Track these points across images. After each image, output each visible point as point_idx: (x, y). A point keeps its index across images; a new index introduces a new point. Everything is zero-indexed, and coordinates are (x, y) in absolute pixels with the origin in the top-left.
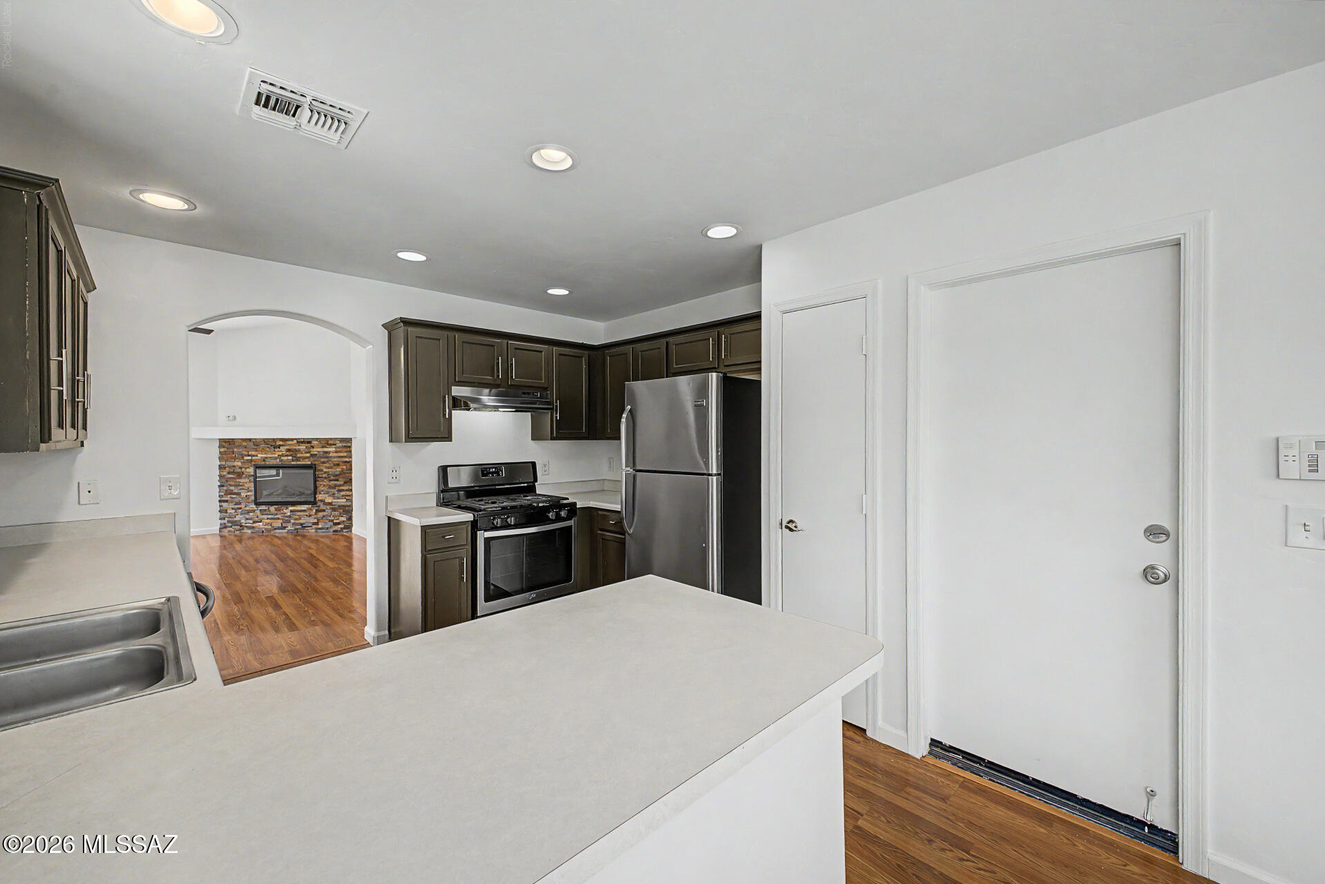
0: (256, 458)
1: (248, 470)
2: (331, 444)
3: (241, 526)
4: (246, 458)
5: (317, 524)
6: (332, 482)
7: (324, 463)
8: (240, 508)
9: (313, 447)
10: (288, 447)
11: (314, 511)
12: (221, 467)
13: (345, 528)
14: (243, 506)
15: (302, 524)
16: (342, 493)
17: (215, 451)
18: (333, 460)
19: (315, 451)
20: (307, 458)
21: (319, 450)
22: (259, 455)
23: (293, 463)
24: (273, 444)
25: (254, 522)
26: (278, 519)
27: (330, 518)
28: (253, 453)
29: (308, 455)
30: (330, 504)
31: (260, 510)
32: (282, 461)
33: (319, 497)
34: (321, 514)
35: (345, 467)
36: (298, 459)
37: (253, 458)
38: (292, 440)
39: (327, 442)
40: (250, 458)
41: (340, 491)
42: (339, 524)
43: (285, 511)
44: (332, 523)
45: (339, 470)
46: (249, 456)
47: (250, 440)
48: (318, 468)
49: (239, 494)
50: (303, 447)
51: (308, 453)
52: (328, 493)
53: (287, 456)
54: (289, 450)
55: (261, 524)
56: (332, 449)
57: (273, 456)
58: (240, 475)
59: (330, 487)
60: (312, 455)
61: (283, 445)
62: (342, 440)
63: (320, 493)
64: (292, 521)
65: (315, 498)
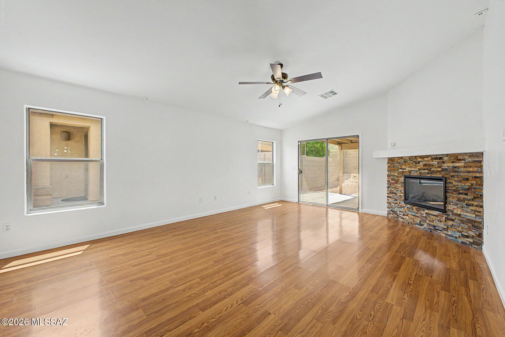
0: (405, 170)
1: (401, 179)
2: (460, 160)
3: (397, 215)
4: (400, 170)
5: (447, 229)
6: (460, 196)
7: (453, 176)
8: (397, 203)
9: (443, 162)
10: (425, 163)
11: (444, 218)
12: (389, 176)
13: (474, 243)
14: (398, 202)
15: (434, 226)
16: (471, 208)
17: (386, 166)
18: (462, 174)
19: (445, 166)
20: (438, 171)
21: (449, 165)
22: (407, 169)
23: (428, 175)
24: (414, 160)
25: (404, 215)
26: (418, 217)
27: (459, 229)
28: (403, 167)
29: (439, 169)
30: (459, 215)
31: (407, 207)
32: (420, 173)
33: (450, 207)
34: (450, 223)
35: (475, 182)
36: (432, 172)
37: (404, 170)
38: (427, 156)
39: (456, 158)
40: (402, 170)
41: (468, 205)
42: (467, 237)
43: (422, 212)
44: (460, 234)
45: (468, 184)
46: (401, 169)
47: (402, 158)
48: (448, 181)
49: (396, 194)
50: (435, 162)
51: (440, 167)
52: (456, 205)
53: (424, 169)
54: (425, 165)
55: (407, 217)
56: (461, 164)
57: (414, 170)
58: (397, 182)
59: (459, 200)
60: (443, 170)
61: (421, 162)
62: (471, 155)
63: (449, 204)
64: (427, 222)
65: (445, 207)
